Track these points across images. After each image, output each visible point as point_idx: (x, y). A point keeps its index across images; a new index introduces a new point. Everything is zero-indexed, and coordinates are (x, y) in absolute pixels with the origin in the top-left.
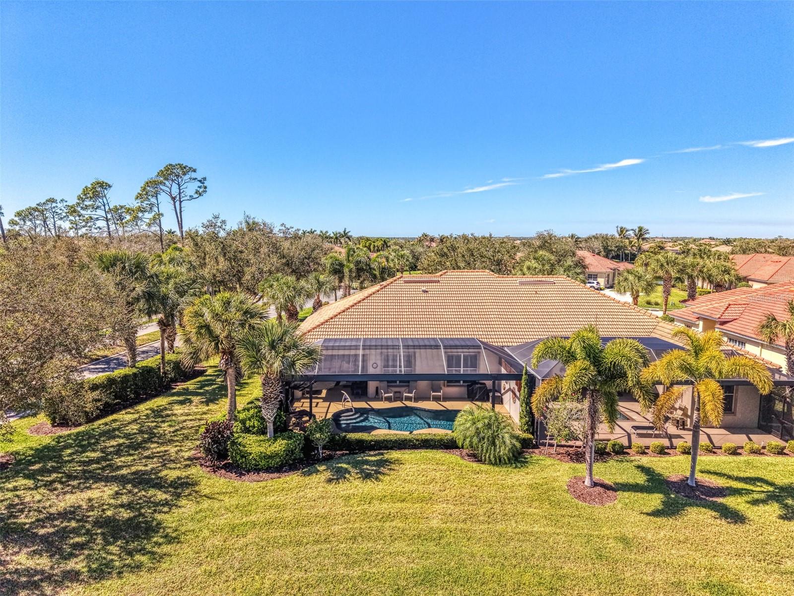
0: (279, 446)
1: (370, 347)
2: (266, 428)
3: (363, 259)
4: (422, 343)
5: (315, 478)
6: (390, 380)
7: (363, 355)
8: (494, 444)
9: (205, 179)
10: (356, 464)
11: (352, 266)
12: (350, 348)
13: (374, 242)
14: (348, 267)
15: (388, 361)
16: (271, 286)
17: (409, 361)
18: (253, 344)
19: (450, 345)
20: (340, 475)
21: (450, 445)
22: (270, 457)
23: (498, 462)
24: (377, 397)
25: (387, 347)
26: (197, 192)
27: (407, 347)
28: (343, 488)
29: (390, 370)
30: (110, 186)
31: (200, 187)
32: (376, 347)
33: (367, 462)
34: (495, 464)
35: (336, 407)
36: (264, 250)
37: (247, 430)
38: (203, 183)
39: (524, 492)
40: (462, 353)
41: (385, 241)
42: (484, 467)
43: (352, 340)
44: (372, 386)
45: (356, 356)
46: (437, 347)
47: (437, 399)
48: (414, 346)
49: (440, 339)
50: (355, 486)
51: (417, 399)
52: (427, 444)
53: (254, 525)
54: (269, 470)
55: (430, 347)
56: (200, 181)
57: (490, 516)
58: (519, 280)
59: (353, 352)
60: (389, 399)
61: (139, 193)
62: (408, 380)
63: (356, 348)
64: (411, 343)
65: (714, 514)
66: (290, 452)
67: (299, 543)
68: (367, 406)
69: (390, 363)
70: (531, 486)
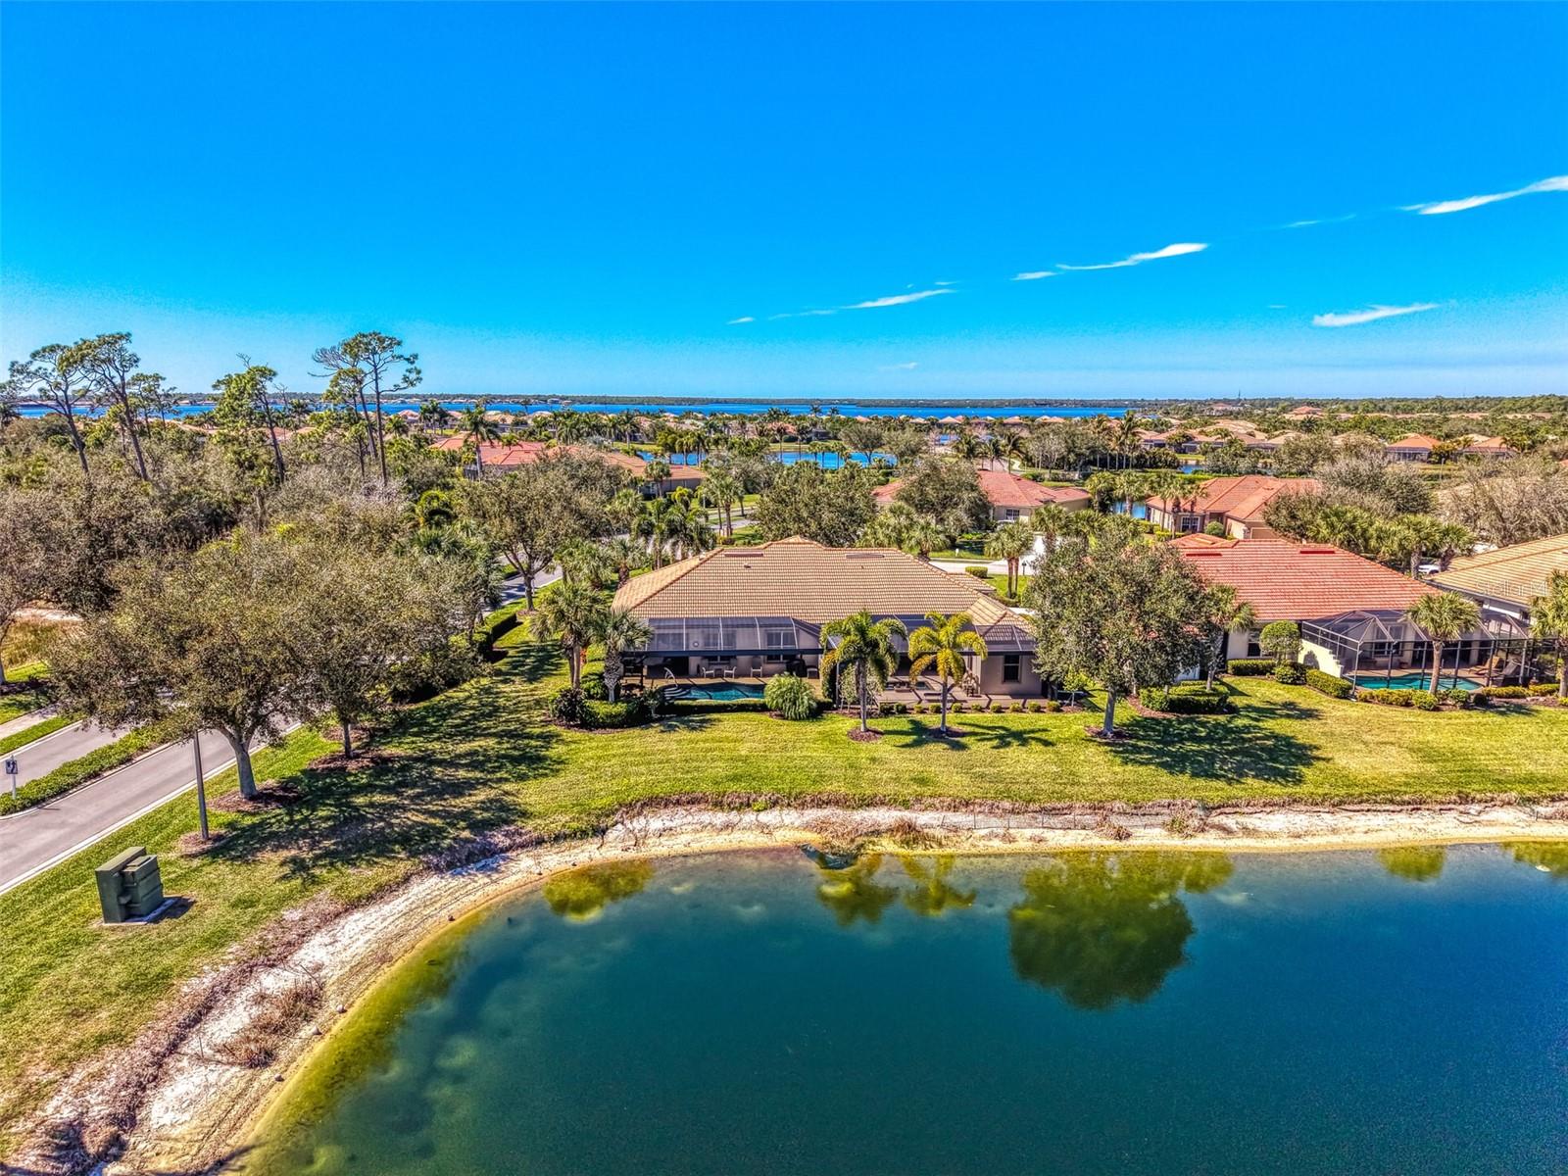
0: (621, 708)
1: (692, 627)
2: (608, 695)
3: (676, 518)
4: (740, 623)
5: (651, 731)
6: (710, 657)
7: (687, 634)
8: (795, 703)
9: (416, 357)
10: (683, 722)
11: (664, 526)
12: (674, 627)
13: (681, 437)
14: (659, 528)
15: (709, 638)
16: (571, 554)
17: (730, 638)
18: (601, 627)
19: (767, 624)
20: (672, 728)
21: (763, 708)
22: (615, 716)
23: (798, 718)
24: (699, 674)
25: (708, 626)
26: (406, 379)
27: (726, 626)
28: (675, 736)
29: (712, 648)
30: (275, 374)
31: (410, 371)
32: (698, 627)
33: (693, 721)
34: (795, 720)
35: (659, 683)
36: (557, 508)
37: (591, 697)
38: (413, 363)
39: (814, 735)
40: (782, 631)
41: (699, 437)
42: (786, 722)
43: (675, 619)
44: (694, 662)
45: (681, 635)
46: (754, 626)
47: (757, 675)
48: (734, 625)
49: (758, 618)
50: (683, 734)
51: (737, 676)
52: (742, 708)
53: (614, 756)
54: (614, 726)
55: (748, 626)
56: (408, 360)
57: (784, 749)
58: (847, 553)
59: (677, 631)
60: (710, 676)
61: (329, 391)
62: (728, 657)
63: (681, 627)
64: (730, 623)
65: (946, 746)
66: (629, 712)
67: (649, 763)
68: (688, 682)
69: (711, 641)
70: (820, 733)
